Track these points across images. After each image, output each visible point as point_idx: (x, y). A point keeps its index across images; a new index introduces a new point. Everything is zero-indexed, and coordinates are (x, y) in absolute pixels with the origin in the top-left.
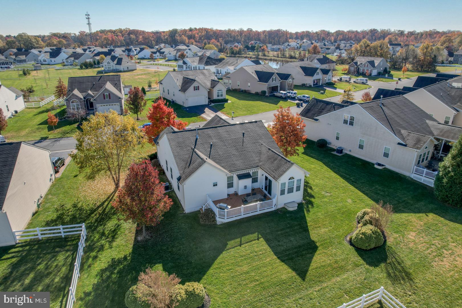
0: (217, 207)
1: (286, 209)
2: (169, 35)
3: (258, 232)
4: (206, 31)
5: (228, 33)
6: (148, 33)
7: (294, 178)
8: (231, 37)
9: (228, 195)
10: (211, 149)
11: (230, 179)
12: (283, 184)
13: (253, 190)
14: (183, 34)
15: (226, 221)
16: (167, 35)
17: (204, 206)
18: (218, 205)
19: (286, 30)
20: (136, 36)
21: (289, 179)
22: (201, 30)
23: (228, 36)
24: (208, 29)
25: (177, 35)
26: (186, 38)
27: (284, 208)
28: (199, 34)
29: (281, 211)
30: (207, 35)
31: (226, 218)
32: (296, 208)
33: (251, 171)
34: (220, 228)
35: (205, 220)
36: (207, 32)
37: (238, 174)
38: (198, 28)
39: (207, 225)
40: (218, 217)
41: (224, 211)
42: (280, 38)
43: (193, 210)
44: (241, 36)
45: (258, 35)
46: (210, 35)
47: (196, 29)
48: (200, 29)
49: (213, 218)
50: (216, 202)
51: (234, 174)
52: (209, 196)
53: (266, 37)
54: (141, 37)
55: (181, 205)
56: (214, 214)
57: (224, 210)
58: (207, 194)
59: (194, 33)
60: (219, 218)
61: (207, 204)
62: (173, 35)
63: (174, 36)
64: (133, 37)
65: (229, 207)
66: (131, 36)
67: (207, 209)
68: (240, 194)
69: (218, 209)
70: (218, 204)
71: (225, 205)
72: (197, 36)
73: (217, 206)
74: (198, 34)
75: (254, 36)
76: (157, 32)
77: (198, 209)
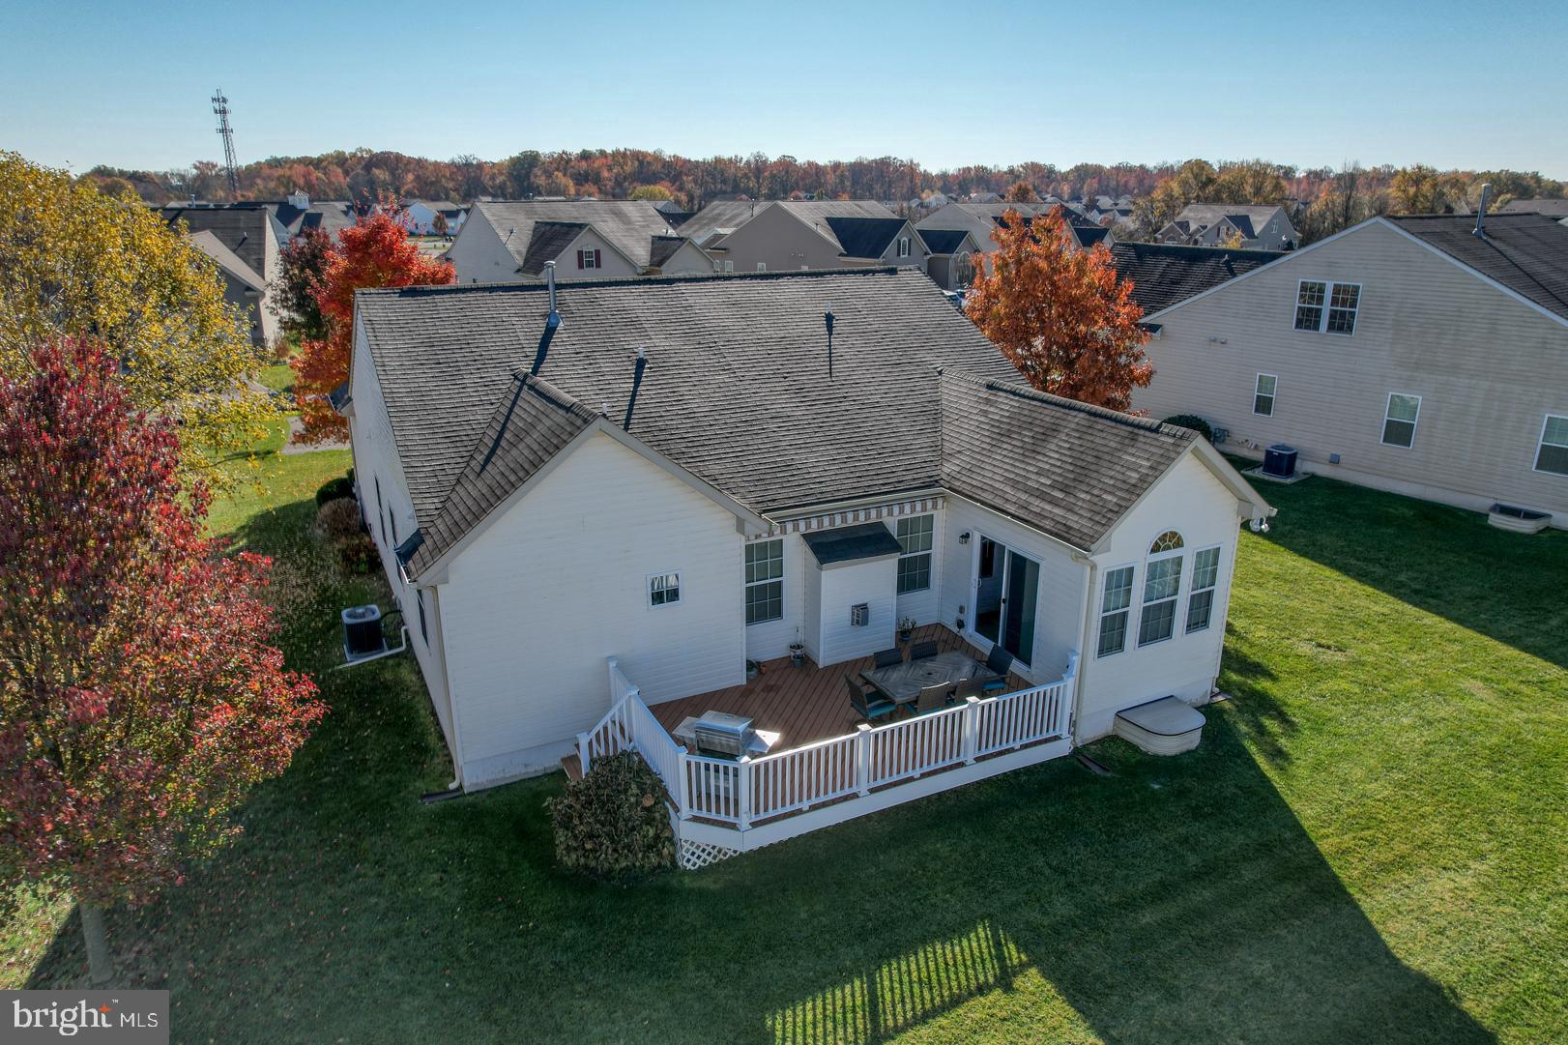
0: (680, 741)
1: (1135, 748)
2: (510, 174)
3: (990, 916)
4: (638, 160)
5: (715, 169)
6: (436, 164)
7: (1179, 544)
8: (724, 182)
9: (751, 665)
10: (637, 382)
11: (763, 559)
12: (1120, 581)
13: (903, 634)
14: (557, 169)
15: (749, 840)
16: (502, 174)
17: (584, 742)
18: (686, 728)
19: (911, 162)
20: (392, 173)
21: (1156, 549)
22: (620, 157)
23: (714, 177)
24: (645, 155)
25: (537, 171)
26: (571, 183)
27: (1112, 739)
28: (615, 171)
29: (1102, 761)
30: (642, 173)
31: (745, 821)
32: (1194, 741)
33: (890, 513)
34: (702, 894)
35: (591, 836)
36: (641, 163)
37: (814, 526)
38: (609, 151)
39: (608, 875)
40: (685, 811)
41: (731, 765)
42: (890, 186)
43: (514, 771)
44: (758, 178)
45: (817, 174)
46: (654, 174)
47: (603, 153)
48: (616, 154)
49: (650, 821)
50: (667, 714)
51: (790, 526)
52: (627, 669)
53: (842, 182)
54: (410, 177)
55: (442, 737)
56: (659, 790)
57: (733, 757)
58: (610, 658)
59: (596, 165)
60: (696, 819)
61: (607, 719)
62: (524, 172)
63: (528, 176)
64: (382, 177)
65: (770, 737)
66: (376, 171)
67: (607, 761)
68: (824, 657)
69: (683, 755)
70: (689, 720)
71: (741, 726)
72: (605, 174)
73: (680, 731)
74: (610, 170)
75: (803, 179)
76: (468, 165)
77: (551, 761)
